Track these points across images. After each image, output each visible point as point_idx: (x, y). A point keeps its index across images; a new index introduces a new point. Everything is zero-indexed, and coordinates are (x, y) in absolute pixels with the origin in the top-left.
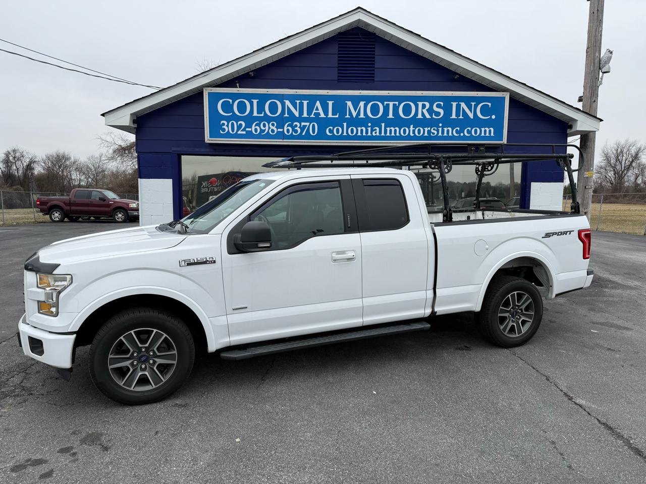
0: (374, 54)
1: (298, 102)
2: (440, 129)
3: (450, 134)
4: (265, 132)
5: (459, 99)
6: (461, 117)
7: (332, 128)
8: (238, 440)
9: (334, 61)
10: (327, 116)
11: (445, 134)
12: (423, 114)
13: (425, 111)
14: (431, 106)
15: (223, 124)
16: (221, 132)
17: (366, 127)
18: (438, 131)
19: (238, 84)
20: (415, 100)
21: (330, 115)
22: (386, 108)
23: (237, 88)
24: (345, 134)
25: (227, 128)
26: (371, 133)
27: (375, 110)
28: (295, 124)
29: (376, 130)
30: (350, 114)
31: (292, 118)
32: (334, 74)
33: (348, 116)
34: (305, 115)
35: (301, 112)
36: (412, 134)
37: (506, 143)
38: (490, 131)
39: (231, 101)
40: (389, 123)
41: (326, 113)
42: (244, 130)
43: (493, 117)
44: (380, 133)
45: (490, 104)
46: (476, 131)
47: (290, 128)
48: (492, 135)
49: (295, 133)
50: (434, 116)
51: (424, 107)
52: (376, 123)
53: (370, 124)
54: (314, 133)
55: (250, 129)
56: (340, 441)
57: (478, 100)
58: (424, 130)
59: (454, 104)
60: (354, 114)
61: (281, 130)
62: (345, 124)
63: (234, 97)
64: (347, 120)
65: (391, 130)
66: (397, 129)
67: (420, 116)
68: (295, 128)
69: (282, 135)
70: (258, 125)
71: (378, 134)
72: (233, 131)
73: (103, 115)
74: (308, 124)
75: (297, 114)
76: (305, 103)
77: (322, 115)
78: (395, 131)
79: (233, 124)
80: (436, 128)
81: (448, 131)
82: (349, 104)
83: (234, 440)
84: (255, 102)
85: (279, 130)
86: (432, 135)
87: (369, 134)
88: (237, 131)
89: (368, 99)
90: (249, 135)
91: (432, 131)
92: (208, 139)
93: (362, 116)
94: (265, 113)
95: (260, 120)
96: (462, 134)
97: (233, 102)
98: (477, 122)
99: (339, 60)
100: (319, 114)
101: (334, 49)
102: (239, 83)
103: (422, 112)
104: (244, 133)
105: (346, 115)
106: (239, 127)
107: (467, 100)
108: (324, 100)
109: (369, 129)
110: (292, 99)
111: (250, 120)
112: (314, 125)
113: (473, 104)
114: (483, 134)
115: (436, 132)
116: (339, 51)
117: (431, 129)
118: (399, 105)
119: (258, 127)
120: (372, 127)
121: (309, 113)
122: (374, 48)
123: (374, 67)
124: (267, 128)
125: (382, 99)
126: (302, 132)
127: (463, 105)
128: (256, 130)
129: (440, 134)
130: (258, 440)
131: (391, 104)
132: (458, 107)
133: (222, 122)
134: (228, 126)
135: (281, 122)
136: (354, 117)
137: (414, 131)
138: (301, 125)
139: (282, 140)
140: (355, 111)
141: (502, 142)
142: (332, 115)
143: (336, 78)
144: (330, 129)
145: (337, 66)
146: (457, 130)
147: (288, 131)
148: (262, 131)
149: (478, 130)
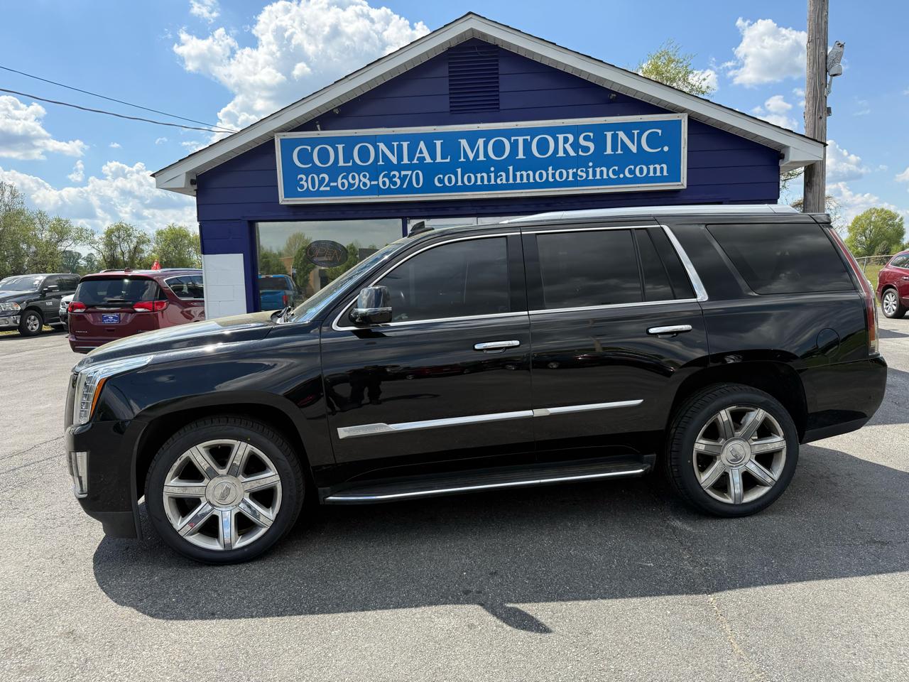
0: (497, 73)
1: (395, 144)
2: (591, 170)
3: (605, 177)
4: (356, 186)
5: (615, 127)
6: (619, 152)
7: (441, 176)
9: (445, 87)
10: (434, 161)
11: (598, 177)
12: (565, 151)
13: (567, 146)
14: (576, 139)
15: (301, 179)
16: (299, 190)
17: (488, 172)
18: (587, 173)
19: (318, 126)
20: (553, 132)
21: (439, 159)
22: (514, 146)
23: (317, 130)
24: (460, 183)
25: (306, 184)
26: (495, 181)
27: (499, 148)
28: (392, 173)
29: (501, 176)
30: (466, 156)
31: (389, 166)
32: (445, 104)
33: (462, 159)
34: (406, 161)
35: (400, 158)
36: (551, 179)
37: (685, 186)
38: (662, 169)
39: (309, 148)
40: (520, 166)
41: (433, 156)
42: (327, 185)
43: (666, 149)
44: (507, 179)
45: (660, 131)
46: (641, 170)
47: (386, 180)
48: (665, 174)
49: (393, 185)
50: (581, 153)
51: (566, 140)
52: (501, 167)
53: (492, 169)
54: (418, 184)
55: (335, 184)
57: (643, 127)
58: (568, 173)
59: (609, 135)
60: (471, 156)
61: (376, 183)
62: (459, 170)
63: (313, 142)
64: (461, 165)
65: (522, 176)
66: (531, 173)
67: (561, 154)
68: (394, 180)
69: (376, 190)
70: (346, 177)
71: (504, 182)
72: (313, 186)
73: (153, 175)
74: (410, 173)
75: (394, 160)
76: (405, 145)
77: (428, 160)
78: (528, 175)
79: (313, 179)
80: (584, 169)
81: (602, 172)
82: (464, 142)
84: (340, 147)
85: (373, 183)
86: (579, 179)
87: (493, 182)
88: (319, 187)
89: (488, 135)
90: (335, 192)
91: (579, 173)
92: (283, 200)
93: (482, 158)
94: (354, 162)
95: (348, 170)
96: (622, 176)
97: (312, 150)
98: (642, 158)
99: (451, 85)
100: (424, 158)
101: (444, 71)
102: (319, 124)
103: (565, 148)
104: (328, 189)
105: (460, 158)
106: (322, 181)
107: (627, 128)
108: (429, 140)
109: (492, 175)
110: (388, 140)
111: (334, 172)
112: (417, 174)
113: (636, 132)
114: (651, 174)
115: (584, 175)
116: (450, 72)
117: (577, 171)
118: (532, 139)
119: (345, 181)
120: (496, 172)
121: (411, 158)
122: (497, 65)
123: (498, 91)
124: (357, 181)
125: (508, 133)
126: (402, 184)
127: (621, 135)
128: (343, 184)
129: (591, 177)
131: (521, 139)
132: (615, 137)
133: (299, 176)
134: (307, 181)
135: (374, 172)
136: (471, 160)
137: (554, 175)
138: (400, 174)
139: (377, 196)
140: (472, 152)
141: (679, 183)
142: (442, 159)
143: (448, 109)
144: (439, 178)
145: (448, 92)
146: (615, 169)
147: (384, 183)
148: (351, 185)
149: (645, 168)
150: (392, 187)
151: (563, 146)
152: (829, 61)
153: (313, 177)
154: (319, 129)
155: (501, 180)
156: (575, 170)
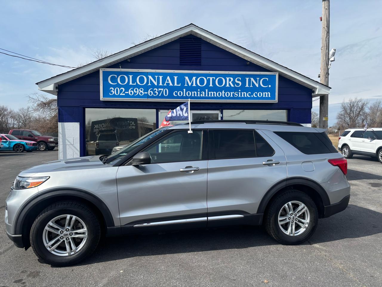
0: (201, 50)
1: (156, 77)
2: (240, 93)
3: (245, 96)
4: (137, 94)
5: (250, 76)
6: (251, 86)
7: (177, 92)
8: (122, 271)
9: (177, 53)
10: (174, 85)
11: (243, 96)
12: (229, 84)
13: (230, 82)
14: (234, 80)
15: (112, 90)
16: (110, 94)
17: (197, 91)
18: (238, 94)
19: (120, 66)
20: (225, 76)
21: (176, 84)
22: (208, 81)
23: (120, 68)
24: (184, 95)
25: (114, 91)
26: (200, 95)
27: (202, 82)
28: (155, 89)
29: (202, 93)
31: (153, 86)
32: (177, 61)
33: (186, 85)
34: (161, 84)
35: (158, 83)
36: (223, 96)
37: (277, 102)
38: (268, 94)
39: (116, 76)
40: (210, 89)
41: (173, 83)
42: (124, 93)
43: (270, 86)
44: (205, 95)
45: (267, 79)
46: (260, 94)
47: (152, 92)
48: (269, 96)
50: (236, 86)
51: (230, 80)
52: (203, 89)
53: (199, 90)
54: (166, 94)
55: (128, 93)
56: (180, 270)
57: (261, 76)
58: (230, 94)
59: (247, 79)
60: (190, 84)
61: (147, 93)
62: (184, 90)
63: (118, 74)
64: (185, 87)
65: (211, 94)
66: (215, 93)
67: (228, 85)
68: (155, 92)
69: (147, 96)
70: (133, 90)
71: (204, 96)
72: (117, 93)
73: (37, 84)
74: (162, 89)
75: (156, 84)
76: (161, 77)
77: (171, 84)
78: (214, 94)
79: (117, 90)
80: (237, 93)
81: (244, 94)
82: (187, 78)
83: (119, 272)
84: (131, 76)
85: (145, 93)
86: (235, 96)
87: (199, 96)
88: (120, 93)
89: (197, 76)
90: (127, 96)
91: (235, 94)
92: (102, 98)
93: (194, 85)
94: (137, 83)
95: (134, 87)
96: (252, 96)
97: (118, 77)
98: (260, 89)
99: (180, 53)
100: (169, 84)
101: (177, 46)
103: (229, 83)
104: (124, 94)
105: (185, 85)
106: (121, 91)
107: (255, 77)
108: (172, 76)
109: (199, 92)
110: (153, 75)
111: (127, 87)
112: (166, 90)
113: (258, 79)
114: (264, 96)
115: (237, 95)
116: (180, 48)
117: (234, 93)
118: (216, 79)
121: (163, 83)
122: (201, 46)
123: (201, 57)
124: (138, 91)
125: (206, 75)
126: (159, 94)
127: (252, 79)
128: (131, 93)
129: (240, 96)
130: (133, 271)
131: (211, 78)
132: (250, 80)
133: (111, 88)
135: (146, 88)
136: (190, 86)
137: (224, 94)
138: (158, 90)
139: (147, 99)
140: (190, 82)
141: (275, 100)
142: (177, 84)
143: (179, 63)
144: (176, 93)
145: (179, 56)
146: (249, 93)
147: (151, 93)
148: (135, 93)
149: (261, 93)
150: (154, 95)
151: (229, 82)
152: (330, 55)
153: (117, 89)
154: (121, 68)
155: (202, 95)
156: (233, 93)
